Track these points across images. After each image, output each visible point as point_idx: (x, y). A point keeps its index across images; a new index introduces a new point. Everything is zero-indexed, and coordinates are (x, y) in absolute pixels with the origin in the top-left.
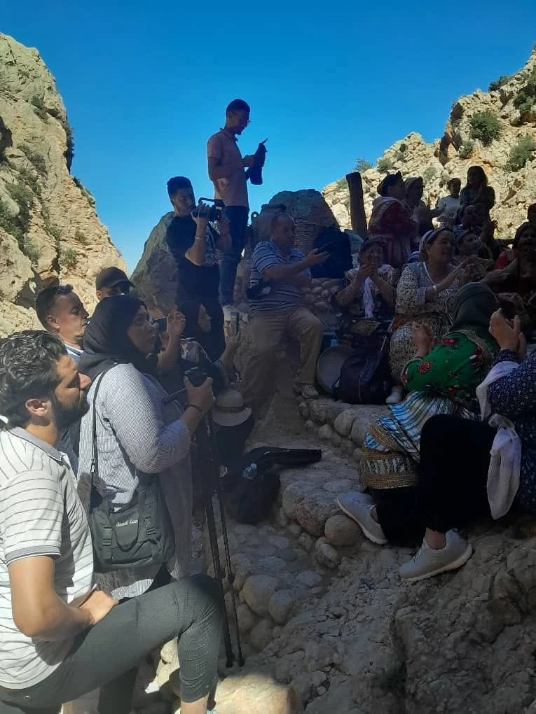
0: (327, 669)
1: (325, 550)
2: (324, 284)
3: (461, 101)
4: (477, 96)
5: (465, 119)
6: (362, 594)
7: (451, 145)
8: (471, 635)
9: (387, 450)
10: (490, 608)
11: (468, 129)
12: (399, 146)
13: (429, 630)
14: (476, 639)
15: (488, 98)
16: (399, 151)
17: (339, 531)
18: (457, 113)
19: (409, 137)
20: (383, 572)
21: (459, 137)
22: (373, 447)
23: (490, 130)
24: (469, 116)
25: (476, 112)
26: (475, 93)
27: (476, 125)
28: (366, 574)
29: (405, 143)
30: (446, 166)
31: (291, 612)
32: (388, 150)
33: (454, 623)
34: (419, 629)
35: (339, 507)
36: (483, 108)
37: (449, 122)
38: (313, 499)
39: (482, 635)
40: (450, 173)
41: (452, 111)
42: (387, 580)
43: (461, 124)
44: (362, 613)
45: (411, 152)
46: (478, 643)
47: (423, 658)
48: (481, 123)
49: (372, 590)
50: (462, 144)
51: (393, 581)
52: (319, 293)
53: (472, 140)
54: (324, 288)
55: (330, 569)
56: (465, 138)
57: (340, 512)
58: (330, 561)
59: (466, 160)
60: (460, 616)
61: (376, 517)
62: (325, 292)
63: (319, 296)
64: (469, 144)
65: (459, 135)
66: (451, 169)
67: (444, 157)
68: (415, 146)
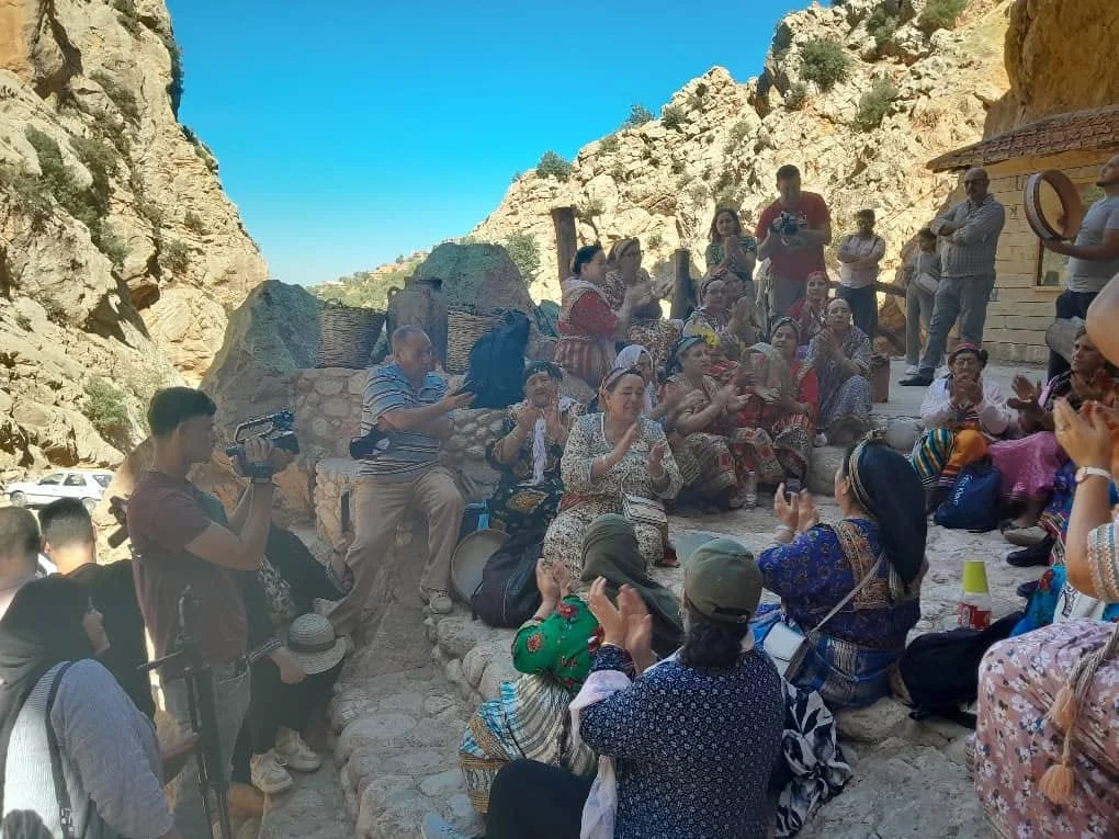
2: (479, 419)
3: (789, 20)
4: (812, 13)
5: (794, 48)
7: (773, 87)
9: (487, 757)
11: (798, 64)
12: (696, 88)
15: (830, 16)
16: (695, 95)
18: (783, 39)
19: (710, 74)
23: (832, 66)
24: (800, 44)
25: (812, 38)
26: (809, 8)
27: (810, 58)
29: (706, 83)
30: (765, 120)
32: (679, 93)
36: (821, 32)
37: (770, 52)
40: (770, 132)
41: (775, 35)
43: (787, 56)
45: (713, 98)
48: (818, 56)
50: (788, 86)
52: (472, 433)
53: (803, 82)
54: (480, 425)
56: (794, 79)
59: (795, 112)
62: (482, 431)
63: (473, 438)
64: (800, 88)
65: (785, 74)
66: (772, 125)
67: (763, 106)
68: (719, 87)
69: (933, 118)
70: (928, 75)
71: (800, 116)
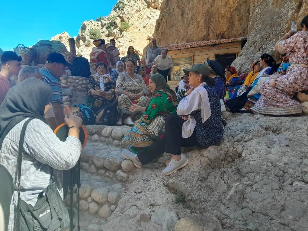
0: (149, 207)
1: (121, 174)
2: (80, 79)
3: (85, 23)
4: (91, 22)
5: (87, 30)
6: (145, 183)
7: (81, 40)
8: (200, 179)
9: (142, 134)
10: (204, 169)
11: (88, 34)
12: (59, 37)
13: (186, 181)
14: (202, 179)
15: (96, 24)
16: (59, 39)
17: (129, 165)
18: (84, 28)
19: (63, 33)
20: (150, 176)
21: (85, 37)
22: (137, 132)
23: (97, 36)
24: (89, 30)
25: (91, 28)
26: (91, 21)
27: (92, 33)
28: (143, 177)
29: (62, 36)
30: (79, 48)
31: (119, 197)
32: (54, 37)
33: (193, 177)
34: (182, 182)
35: (124, 157)
36: (94, 27)
37: (80, 31)
38: (111, 156)
39: (203, 177)
40: (81, 51)
41: (81, 26)
42: (152, 177)
43: (85, 32)
44: (150, 188)
45: (64, 40)
46: (203, 181)
47: (189, 189)
48: (94, 33)
49: (149, 181)
50: (86, 40)
51: (155, 177)
53: (90, 39)
55: (124, 182)
56: (87, 38)
57: (125, 159)
58: (124, 178)
59: (88, 47)
60: (194, 174)
61: (138, 159)
62: (81, 82)
63: (78, 84)
64: (89, 41)
65: (85, 36)
66: (82, 50)
67: (78, 45)
68: (66, 38)
69: (124, 53)
70: (122, 42)
71: (89, 48)
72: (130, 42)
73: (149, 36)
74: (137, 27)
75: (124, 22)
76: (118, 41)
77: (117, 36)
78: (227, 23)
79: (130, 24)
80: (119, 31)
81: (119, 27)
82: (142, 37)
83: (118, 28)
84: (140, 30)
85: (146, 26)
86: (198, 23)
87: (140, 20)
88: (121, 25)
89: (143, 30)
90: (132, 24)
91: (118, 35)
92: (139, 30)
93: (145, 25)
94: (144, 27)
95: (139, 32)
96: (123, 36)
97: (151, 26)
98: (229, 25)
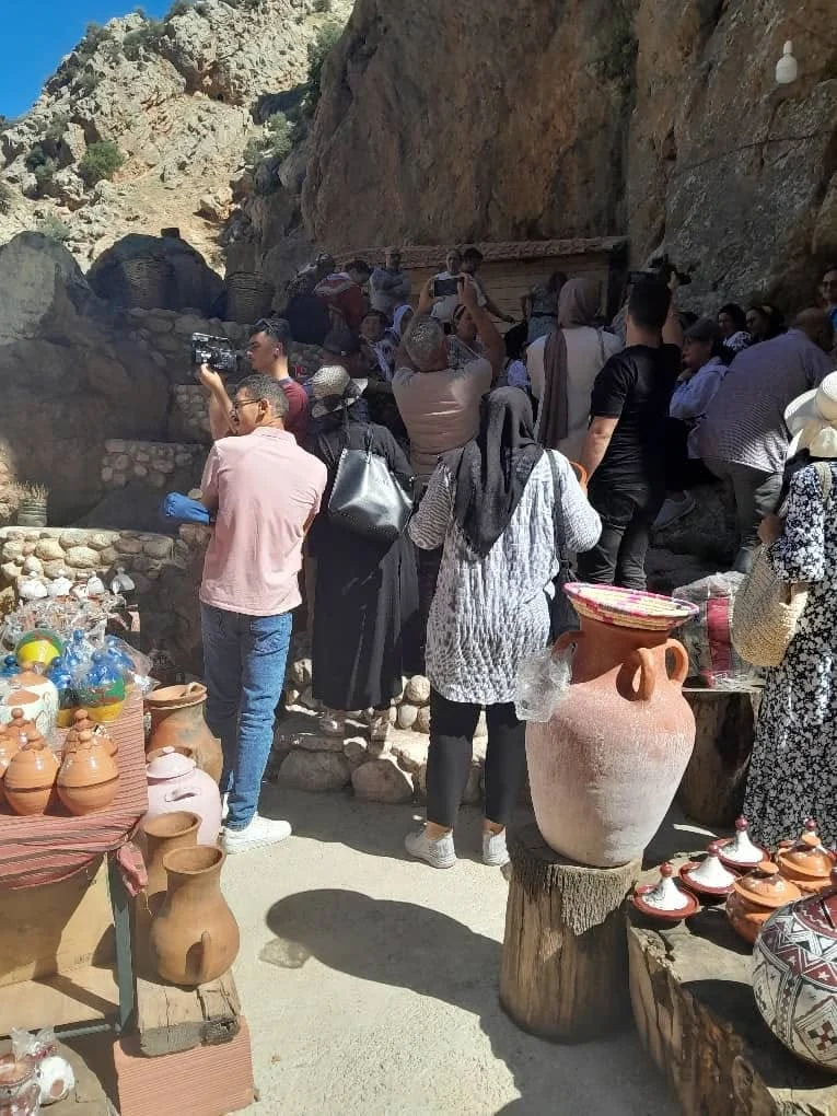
72: (131, 223)
73: (202, 202)
74: (151, 166)
75: (98, 144)
76: (81, 217)
77: (73, 196)
78: (546, 187)
79: (123, 151)
80: (79, 175)
81: (78, 162)
82: (175, 203)
83: (75, 166)
84: (166, 176)
85: (188, 162)
86: (456, 181)
87: (161, 140)
88: (87, 153)
89: (176, 179)
90: (131, 154)
91: (78, 194)
92: (162, 177)
93: (186, 159)
94: (182, 166)
95: (161, 183)
96: (98, 196)
97: (209, 166)
98: (554, 195)
